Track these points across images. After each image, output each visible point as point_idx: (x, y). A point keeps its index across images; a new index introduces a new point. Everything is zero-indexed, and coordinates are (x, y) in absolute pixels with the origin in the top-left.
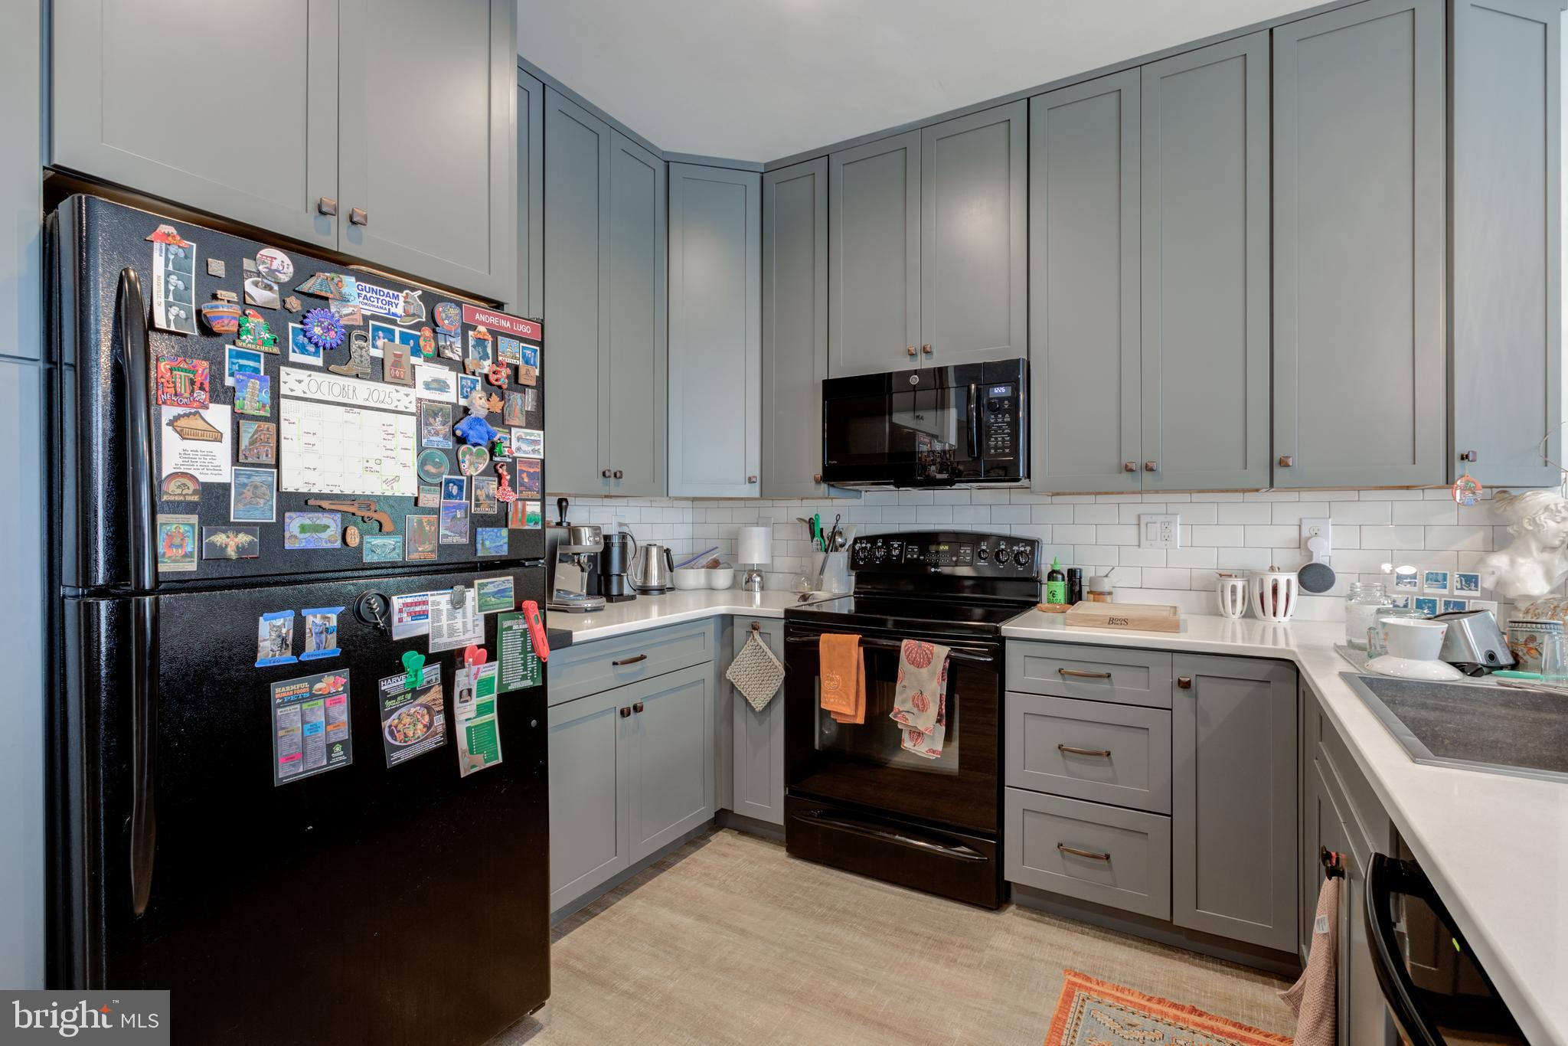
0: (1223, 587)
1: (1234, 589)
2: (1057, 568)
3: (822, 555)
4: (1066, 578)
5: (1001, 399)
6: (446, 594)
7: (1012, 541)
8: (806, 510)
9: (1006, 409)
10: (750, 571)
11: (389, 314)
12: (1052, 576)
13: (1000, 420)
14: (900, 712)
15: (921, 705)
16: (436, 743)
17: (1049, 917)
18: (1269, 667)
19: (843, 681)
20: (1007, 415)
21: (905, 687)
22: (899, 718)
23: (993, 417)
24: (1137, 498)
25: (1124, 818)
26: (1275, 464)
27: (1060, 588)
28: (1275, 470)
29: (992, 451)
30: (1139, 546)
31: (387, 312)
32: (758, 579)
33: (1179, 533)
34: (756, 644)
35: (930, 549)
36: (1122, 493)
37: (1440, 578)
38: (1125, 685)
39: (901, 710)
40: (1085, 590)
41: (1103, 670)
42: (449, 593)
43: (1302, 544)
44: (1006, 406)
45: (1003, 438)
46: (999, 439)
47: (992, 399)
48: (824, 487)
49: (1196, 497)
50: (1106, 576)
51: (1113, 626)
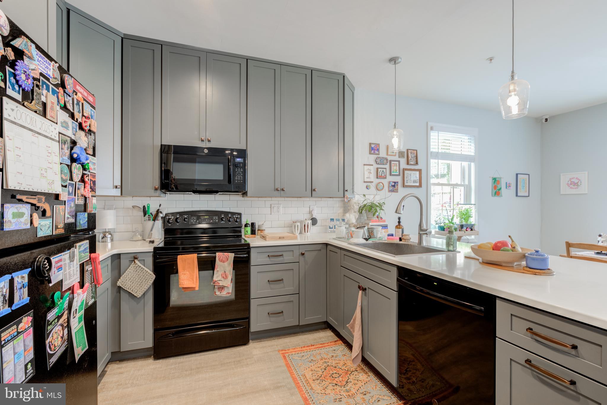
0: (295, 226)
1: (298, 225)
2: (248, 223)
3: (151, 222)
4: (251, 226)
5: (240, 163)
6: (66, 254)
7: (233, 214)
8: (141, 202)
9: (241, 167)
10: (104, 232)
11: (47, 74)
12: (246, 225)
13: (239, 170)
14: (216, 281)
15: (225, 277)
16: (65, 347)
17: (262, 339)
18: (321, 246)
19: (190, 274)
20: (242, 169)
21: (218, 271)
22: (216, 284)
23: (236, 169)
24: (270, 199)
25: (286, 298)
26: (313, 190)
27: (249, 229)
28: (313, 192)
29: (236, 181)
30: (271, 214)
31: (46, 73)
32: (110, 236)
33: (281, 209)
34: (137, 265)
35: (201, 218)
36: (266, 197)
37: (338, 220)
38: (287, 257)
39: (216, 280)
40: (257, 230)
41: (280, 254)
42: (67, 253)
43: (310, 212)
44: (241, 166)
45: (240, 177)
46: (239, 177)
47: (236, 162)
48: (159, 192)
49: (286, 199)
50: (263, 224)
51: (280, 239)
